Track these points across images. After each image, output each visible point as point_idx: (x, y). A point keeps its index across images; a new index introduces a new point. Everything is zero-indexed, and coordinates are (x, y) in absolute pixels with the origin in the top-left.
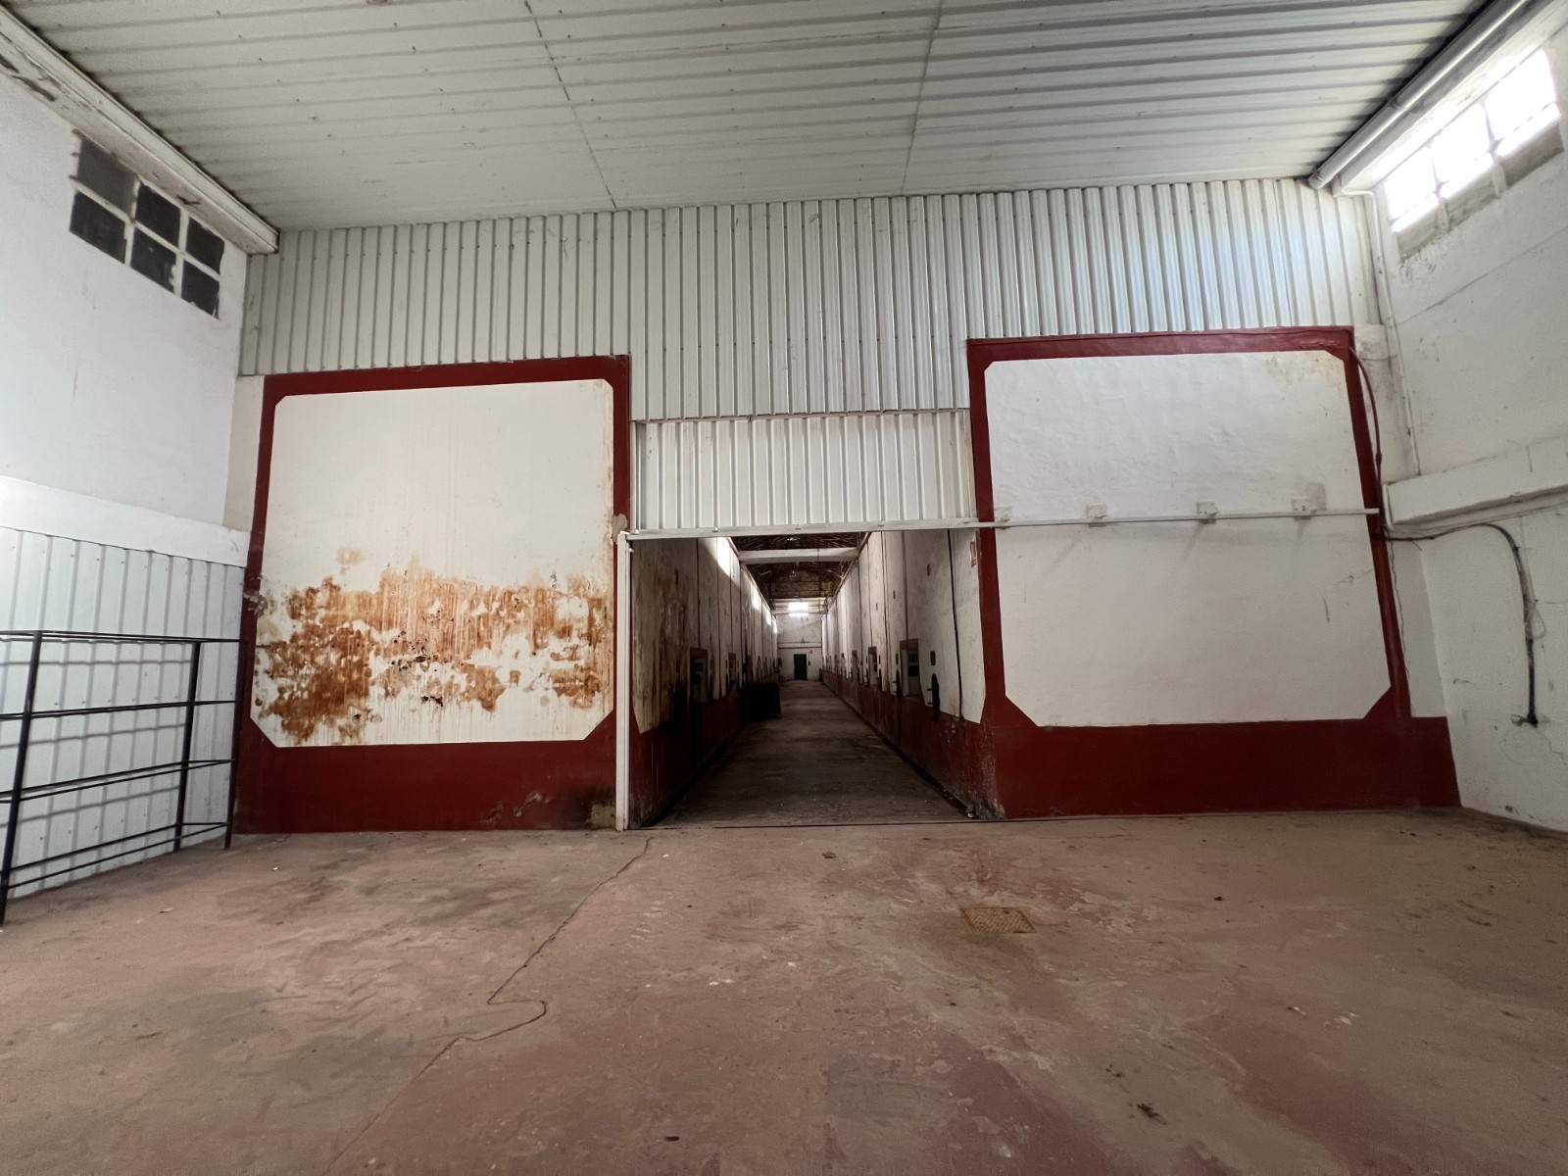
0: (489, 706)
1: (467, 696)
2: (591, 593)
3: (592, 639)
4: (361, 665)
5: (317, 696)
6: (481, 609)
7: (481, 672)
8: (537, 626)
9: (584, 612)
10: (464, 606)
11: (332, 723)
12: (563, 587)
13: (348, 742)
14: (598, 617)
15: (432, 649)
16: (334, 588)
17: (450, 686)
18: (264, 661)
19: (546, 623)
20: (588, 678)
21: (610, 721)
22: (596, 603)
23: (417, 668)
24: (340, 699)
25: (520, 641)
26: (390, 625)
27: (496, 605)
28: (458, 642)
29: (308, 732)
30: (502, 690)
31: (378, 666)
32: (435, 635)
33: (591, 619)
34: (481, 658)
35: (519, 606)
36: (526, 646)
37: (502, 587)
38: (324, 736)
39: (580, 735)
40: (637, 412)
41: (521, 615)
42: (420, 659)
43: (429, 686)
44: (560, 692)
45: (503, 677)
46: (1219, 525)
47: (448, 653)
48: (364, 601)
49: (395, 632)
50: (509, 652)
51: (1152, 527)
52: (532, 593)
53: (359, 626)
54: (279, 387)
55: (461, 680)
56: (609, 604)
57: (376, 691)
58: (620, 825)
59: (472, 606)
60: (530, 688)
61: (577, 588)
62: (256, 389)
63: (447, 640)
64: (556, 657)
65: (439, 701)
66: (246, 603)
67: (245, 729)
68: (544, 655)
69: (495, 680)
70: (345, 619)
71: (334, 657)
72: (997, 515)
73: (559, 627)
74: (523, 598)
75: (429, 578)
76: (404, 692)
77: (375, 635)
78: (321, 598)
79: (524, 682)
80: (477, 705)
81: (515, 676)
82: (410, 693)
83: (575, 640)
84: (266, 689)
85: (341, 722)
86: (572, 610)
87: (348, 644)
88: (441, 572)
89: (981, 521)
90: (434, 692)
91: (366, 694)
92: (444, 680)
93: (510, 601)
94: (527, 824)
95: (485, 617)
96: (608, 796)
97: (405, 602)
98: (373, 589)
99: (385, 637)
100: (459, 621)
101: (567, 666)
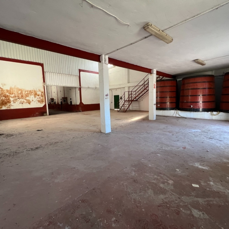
0: (30, 104)
1: (26, 103)
2: (41, 91)
3: (42, 96)
4: (9, 99)
5: (2, 103)
6: (27, 92)
7: (28, 100)
8: (35, 95)
9: (41, 93)
10: (24, 92)
11: (5, 106)
12: (38, 90)
13: (8, 109)
14: (43, 94)
15: (20, 97)
16: (2, 89)
17: (24, 102)
19: (36, 94)
20: (42, 101)
21: (45, 105)
22: (42, 92)
23: (18, 99)
24: (6, 103)
25: (33, 96)
26: (13, 94)
27: (29, 92)
28: (24, 96)
29: (1, 108)
30: (31, 102)
31: (12, 99)
32: (20, 95)
33: (42, 94)
34: (27, 98)
36: (34, 97)
37: (29, 90)
38: (4, 108)
39: (42, 106)
40: (45, 71)
41: (32, 93)
43: (20, 102)
44: (39, 102)
45: (31, 100)
47: (23, 98)
48: (7, 91)
49: (14, 95)
50: (31, 98)
51: (92, 88)
52: (34, 91)
53: (7, 94)
55: (25, 101)
56: (44, 93)
57: (12, 102)
58: (48, 115)
59: (25, 92)
60: (35, 102)
61: (39, 91)
63: (22, 96)
64: (38, 98)
65: (22, 103)
68: (36, 98)
69: (30, 101)
70: (5, 93)
71: (4, 98)
73: (38, 95)
74: (32, 91)
75: (18, 88)
76: (17, 102)
77: (10, 95)
79: (34, 101)
80: (28, 104)
83: (40, 96)
85: (7, 106)
86: (39, 93)
87: (6, 96)
88: (20, 87)
89: (80, 86)
90: (21, 102)
91: (10, 103)
92: (23, 101)
94: (36, 116)
95: (27, 94)
96: (46, 112)
97: (15, 91)
98: (9, 89)
99: (13, 95)
100: (24, 94)
101: (40, 99)
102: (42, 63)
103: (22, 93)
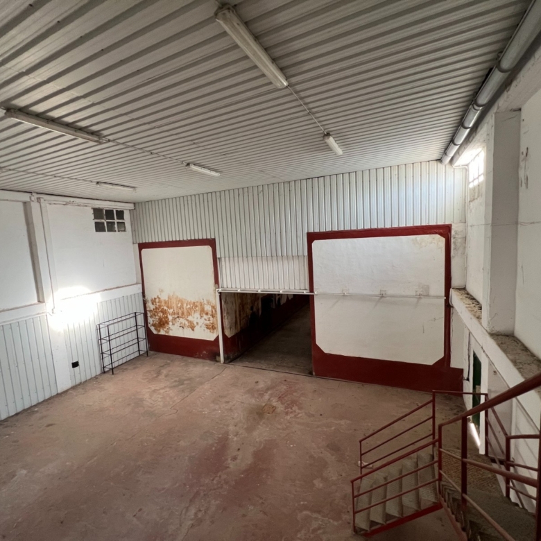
0: (193, 330)
1: (188, 327)
2: (212, 305)
3: (213, 316)
4: (167, 317)
5: (160, 323)
6: (189, 306)
7: (190, 322)
9: (210, 309)
10: (185, 305)
11: (163, 329)
12: (205, 302)
13: (167, 334)
14: (213, 310)
15: (180, 315)
16: (159, 298)
18: (149, 315)
19: (202, 311)
20: (213, 326)
21: (218, 337)
22: (213, 307)
23: (178, 319)
24: (164, 324)
25: (197, 315)
26: (171, 308)
27: (192, 305)
28: (185, 314)
29: (159, 331)
30: (195, 326)
31: (170, 318)
32: (180, 312)
34: (190, 318)
35: (196, 306)
36: (199, 317)
37: (193, 301)
38: (162, 332)
39: (212, 339)
40: (218, 256)
41: (197, 308)
42: (178, 317)
43: (181, 324)
44: (207, 328)
45: (195, 323)
46: (387, 298)
47: (183, 316)
48: (165, 302)
50: (196, 317)
51: (364, 298)
52: (199, 303)
53: (165, 308)
54: (142, 246)
55: (186, 323)
56: (215, 307)
57: (170, 323)
58: (222, 362)
59: (187, 305)
60: (201, 327)
61: (209, 303)
62: (137, 246)
63: (183, 313)
65: (183, 327)
66: (144, 300)
67: (148, 331)
68: (203, 319)
69: (193, 324)
70: (162, 306)
71: (162, 315)
72: (315, 291)
73: (205, 312)
74: (197, 304)
75: (177, 297)
77: (169, 310)
78: (157, 300)
79: (200, 324)
80: (190, 329)
81: (197, 323)
82: (177, 324)
83: (209, 316)
84: (150, 320)
85: (165, 330)
86: (208, 308)
87: (164, 312)
88: (180, 296)
89: (310, 292)
91: (168, 324)
92: (183, 323)
93: (195, 305)
94: (203, 358)
95: (190, 308)
96: (219, 355)
97: (173, 302)
98: (167, 299)
99: (171, 311)
100: (185, 309)
101: (208, 322)
102: (213, 237)
103: (181, 307)
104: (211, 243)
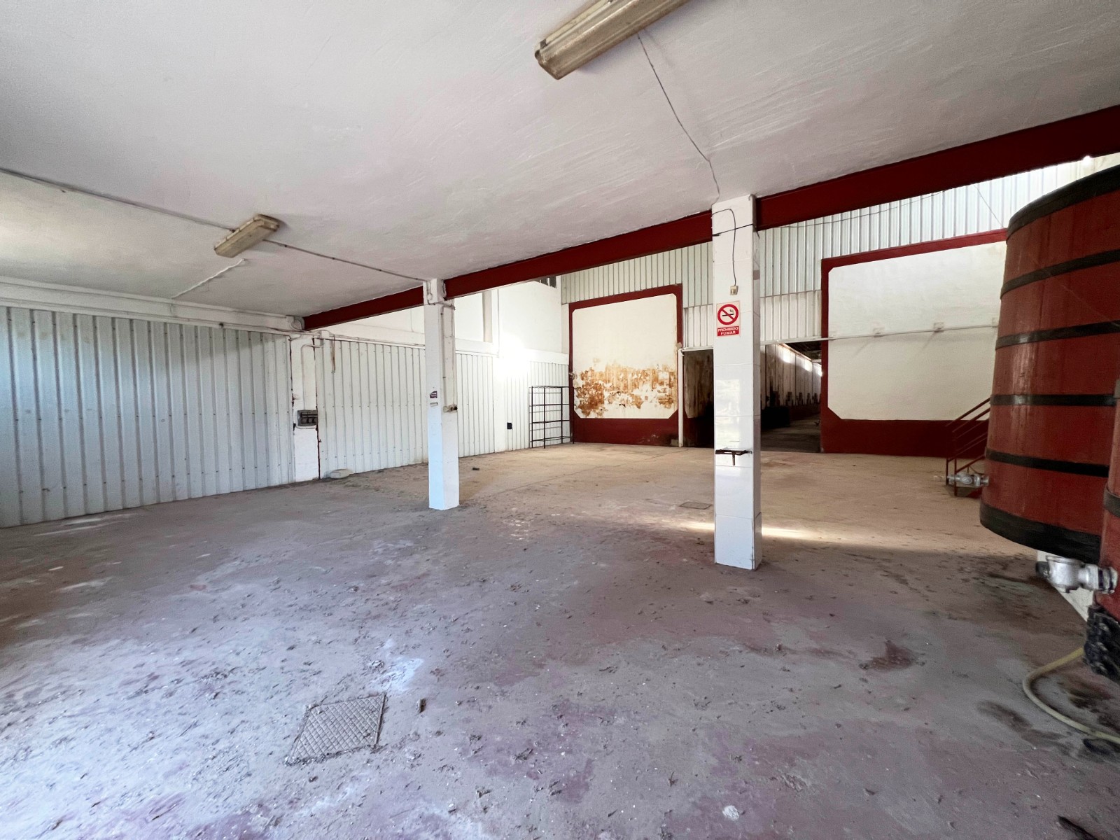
0: (639, 407)
1: (632, 404)
2: (670, 371)
3: (670, 386)
4: (601, 394)
5: (590, 403)
6: (635, 376)
7: (636, 397)
8: (653, 382)
9: (667, 377)
10: (630, 375)
11: (594, 411)
12: (661, 368)
13: (599, 417)
14: (672, 378)
15: (621, 389)
16: (592, 371)
17: (627, 401)
18: (576, 393)
19: (656, 381)
20: (670, 399)
21: (676, 413)
22: (672, 374)
23: (618, 395)
24: (596, 405)
25: (648, 386)
26: (609, 381)
27: (640, 375)
28: (629, 387)
29: (589, 414)
30: (643, 402)
31: (606, 394)
32: (622, 385)
33: (670, 379)
34: (636, 392)
35: (647, 375)
36: (650, 388)
37: (642, 369)
38: (593, 415)
39: (667, 417)
40: (685, 305)
41: (648, 378)
42: (618, 393)
43: (621, 401)
44: (661, 403)
45: (643, 398)
46: (945, 333)
47: (626, 391)
48: (601, 375)
49: (610, 384)
50: (644, 390)
52: (651, 371)
53: (600, 382)
54: (573, 307)
55: (630, 399)
56: (676, 374)
57: (606, 402)
58: (680, 446)
59: (633, 375)
60: (651, 402)
61: (665, 369)
62: (567, 307)
63: (626, 387)
64: (659, 392)
65: (624, 405)
66: (570, 376)
67: (573, 413)
68: (655, 391)
69: (640, 399)
70: (596, 380)
71: (594, 391)
72: (830, 335)
73: (660, 382)
74: (648, 372)
75: (620, 367)
76: (614, 402)
77: (605, 385)
78: (589, 374)
79: (649, 399)
80: (635, 406)
81: (646, 398)
82: (616, 402)
83: (665, 386)
84: (577, 401)
85: (597, 411)
86: (664, 376)
87: (598, 387)
88: (623, 365)
89: (823, 337)
90: (623, 403)
91: (603, 403)
92: (626, 399)
93: (645, 374)
94: (652, 444)
95: (637, 379)
96: (676, 437)
97: (613, 374)
98: (604, 371)
99: (608, 386)
100: (629, 380)
101: (663, 395)
102: (679, 282)
103: (625, 379)
104: (676, 290)
